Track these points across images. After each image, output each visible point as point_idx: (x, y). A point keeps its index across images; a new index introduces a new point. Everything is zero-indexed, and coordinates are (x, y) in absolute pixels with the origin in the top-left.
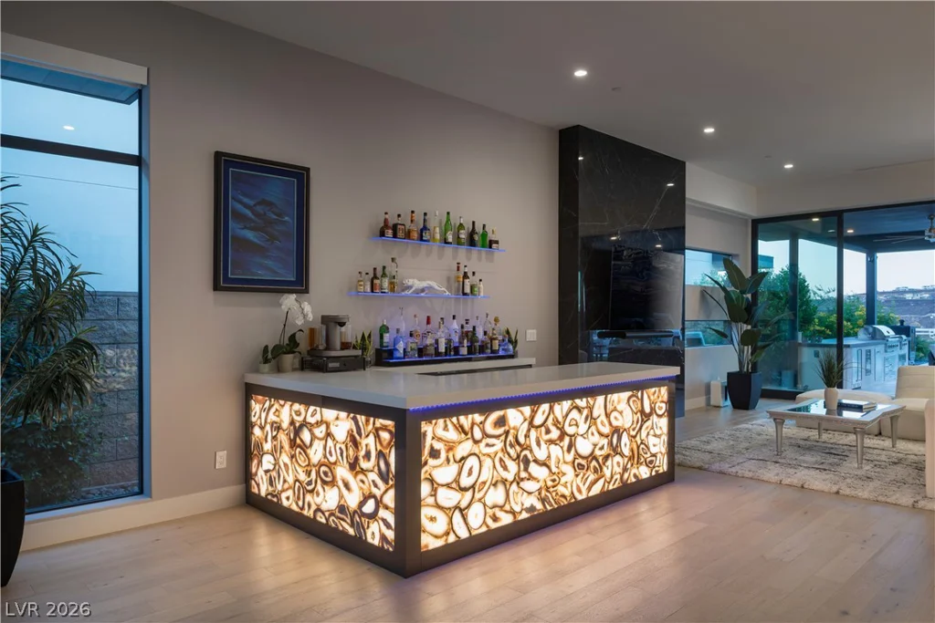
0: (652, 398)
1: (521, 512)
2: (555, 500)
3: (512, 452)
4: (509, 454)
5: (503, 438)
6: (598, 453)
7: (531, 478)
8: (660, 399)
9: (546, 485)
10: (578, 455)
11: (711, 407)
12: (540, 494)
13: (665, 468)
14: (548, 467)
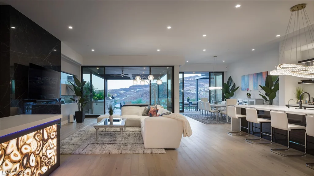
0: (48, 131)
8: (53, 131)
11: (70, 123)
13: (56, 162)
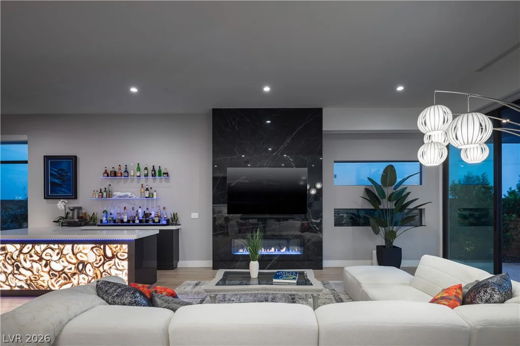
0: (114, 249)
1: (15, 287)
2: (36, 287)
3: (9, 262)
4: (7, 262)
5: (4, 255)
6: (66, 270)
7: (20, 274)
9: (30, 279)
10: (51, 269)
12: (26, 281)
14: (32, 272)
